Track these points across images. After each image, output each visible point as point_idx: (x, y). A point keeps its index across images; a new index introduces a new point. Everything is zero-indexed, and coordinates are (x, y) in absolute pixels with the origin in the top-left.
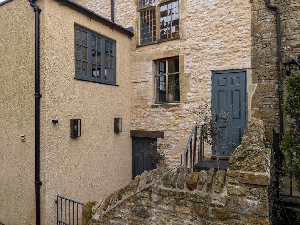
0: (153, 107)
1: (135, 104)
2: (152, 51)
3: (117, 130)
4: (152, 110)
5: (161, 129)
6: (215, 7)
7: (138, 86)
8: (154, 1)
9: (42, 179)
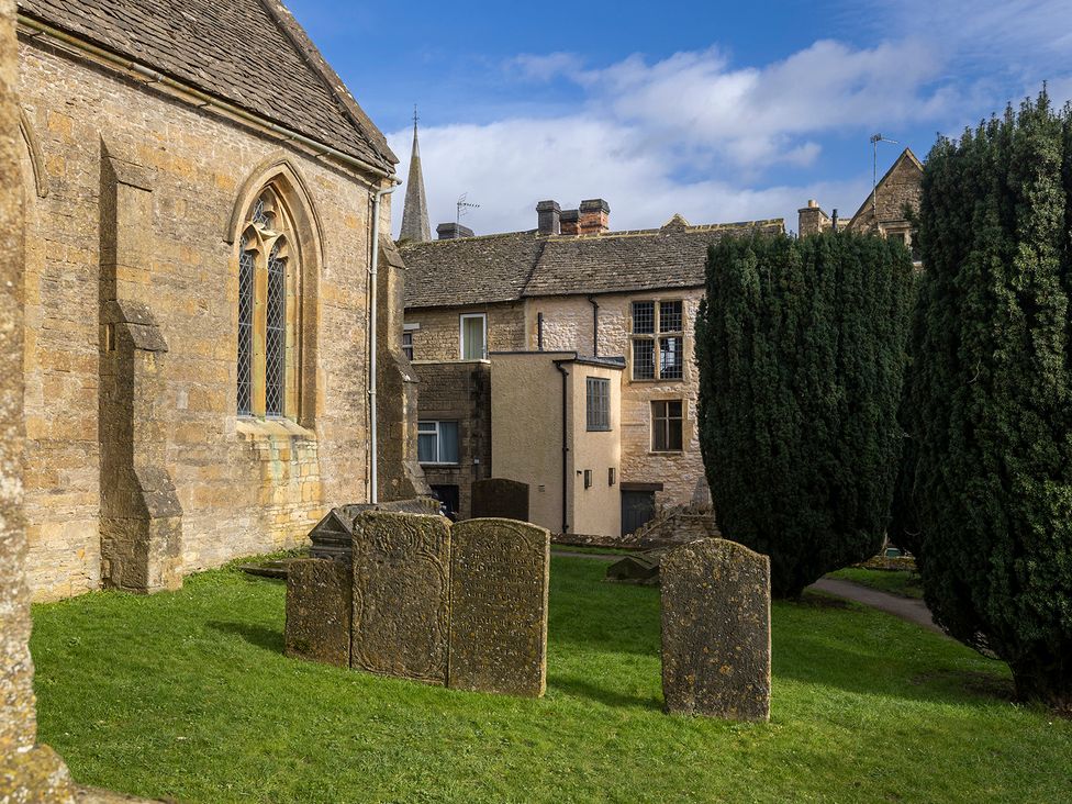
0: (650, 455)
1: (627, 450)
2: (649, 390)
4: (649, 458)
5: (660, 480)
7: (631, 429)
8: (652, 331)
9: (568, 522)
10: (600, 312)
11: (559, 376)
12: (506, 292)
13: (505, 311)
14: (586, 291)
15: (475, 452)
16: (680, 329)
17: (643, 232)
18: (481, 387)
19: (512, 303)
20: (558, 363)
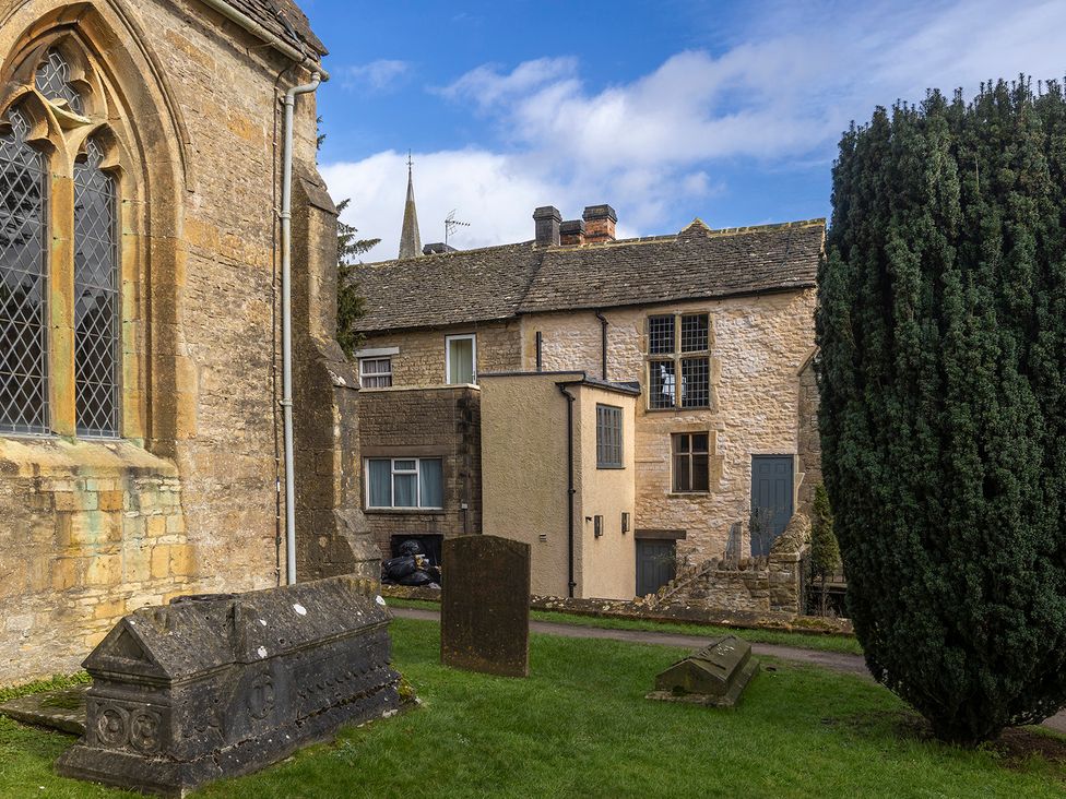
0: (670, 497)
1: (642, 491)
2: (668, 421)
3: (624, 530)
4: (669, 501)
5: (682, 527)
6: (757, 375)
7: (646, 467)
8: (673, 351)
9: (575, 579)
10: (609, 330)
11: (563, 402)
12: (499, 308)
13: (498, 331)
14: (593, 305)
15: (463, 496)
16: (706, 348)
17: (657, 238)
18: (469, 418)
19: (507, 322)
20: (561, 386)
